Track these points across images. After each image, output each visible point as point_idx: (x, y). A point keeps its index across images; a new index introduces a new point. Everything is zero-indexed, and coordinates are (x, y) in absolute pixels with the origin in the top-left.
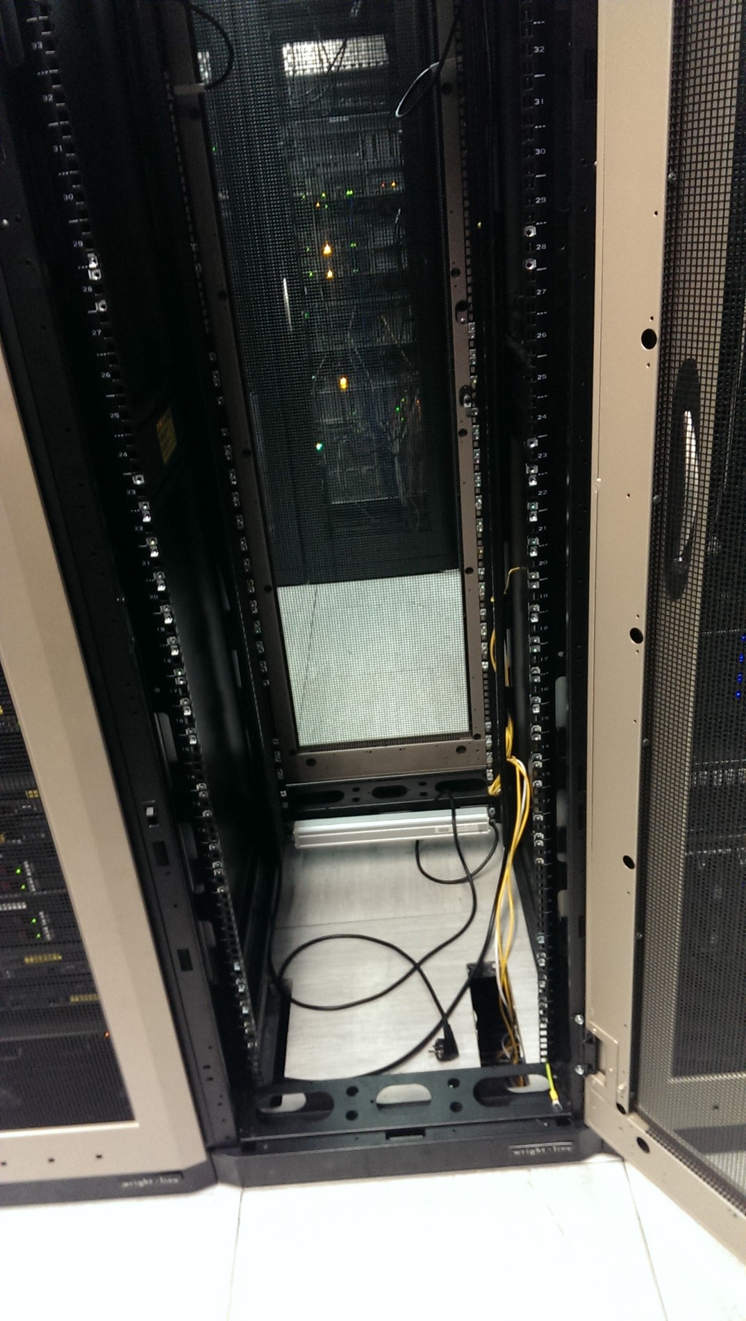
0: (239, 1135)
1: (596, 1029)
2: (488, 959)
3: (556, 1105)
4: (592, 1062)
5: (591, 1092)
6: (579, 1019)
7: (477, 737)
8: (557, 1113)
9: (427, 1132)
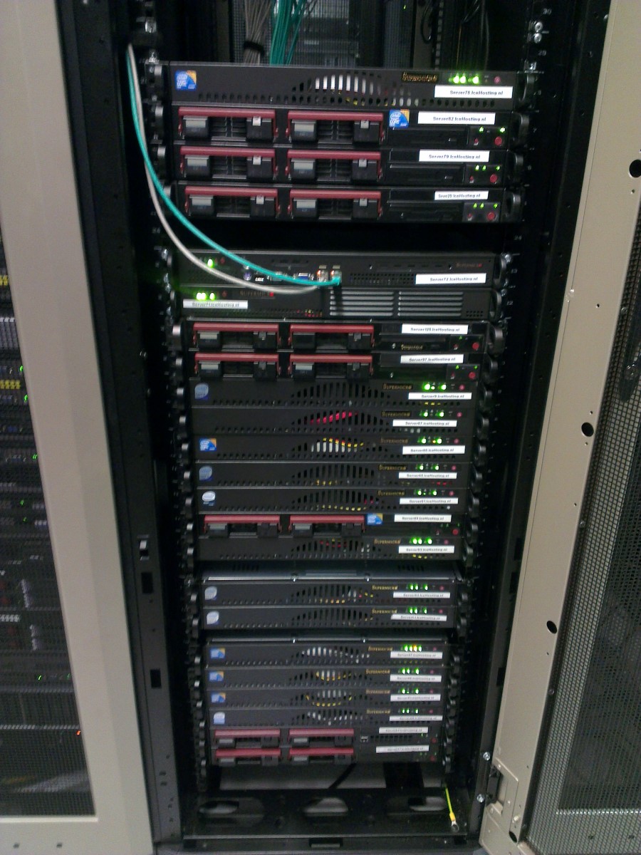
0: (183, 834)
1: (500, 765)
3: (454, 825)
4: (493, 793)
5: (488, 818)
6: (486, 755)
9: (344, 841)
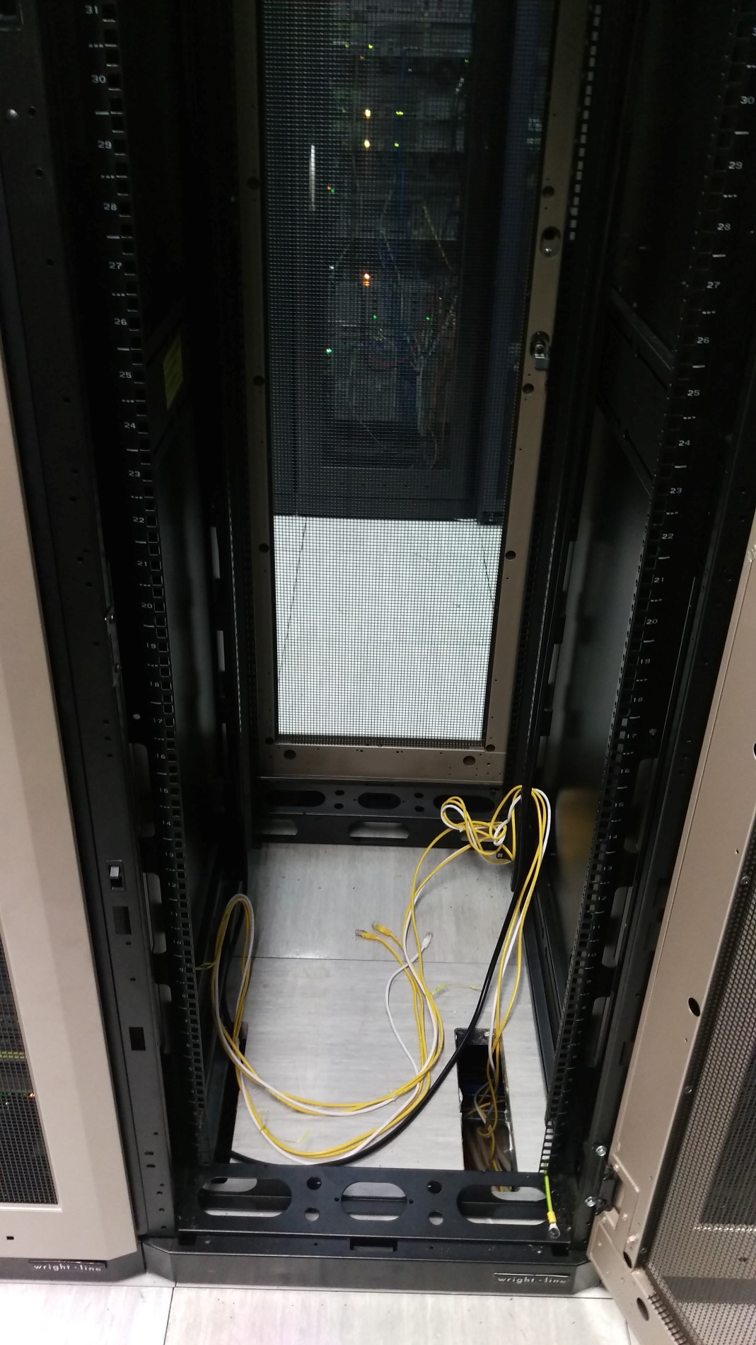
0: (178, 1224)
1: (619, 1166)
2: (481, 1025)
3: (553, 1229)
4: (608, 1198)
5: (600, 1231)
6: (601, 1151)
7: (491, 748)
8: (553, 1238)
9: (399, 1244)
